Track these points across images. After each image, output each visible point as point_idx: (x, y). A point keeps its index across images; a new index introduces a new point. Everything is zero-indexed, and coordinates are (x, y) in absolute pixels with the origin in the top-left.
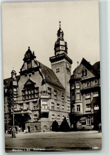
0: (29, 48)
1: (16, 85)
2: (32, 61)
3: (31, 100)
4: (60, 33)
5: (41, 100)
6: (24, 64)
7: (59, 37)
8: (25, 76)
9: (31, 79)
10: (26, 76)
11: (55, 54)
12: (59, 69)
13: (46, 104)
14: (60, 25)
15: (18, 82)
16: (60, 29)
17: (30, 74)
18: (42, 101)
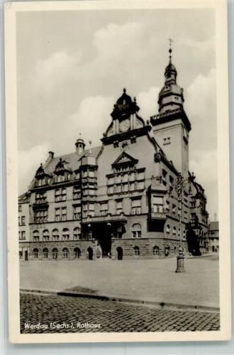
0: (125, 90)
1: (94, 164)
2: (132, 116)
3: (127, 195)
4: (170, 71)
5: (152, 195)
6: (112, 124)
7: (170, 79)
8: (115, 147)
9: (127, 152)
10: (116, 145)
11: (160, 110)
12: (169, 139)
13: (161, 203)
14: (170, 57)
15: (97, 159)
16: (170, 65)
17: (124, 142)
18: (155, 196)
